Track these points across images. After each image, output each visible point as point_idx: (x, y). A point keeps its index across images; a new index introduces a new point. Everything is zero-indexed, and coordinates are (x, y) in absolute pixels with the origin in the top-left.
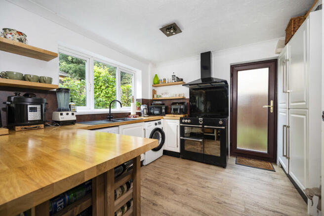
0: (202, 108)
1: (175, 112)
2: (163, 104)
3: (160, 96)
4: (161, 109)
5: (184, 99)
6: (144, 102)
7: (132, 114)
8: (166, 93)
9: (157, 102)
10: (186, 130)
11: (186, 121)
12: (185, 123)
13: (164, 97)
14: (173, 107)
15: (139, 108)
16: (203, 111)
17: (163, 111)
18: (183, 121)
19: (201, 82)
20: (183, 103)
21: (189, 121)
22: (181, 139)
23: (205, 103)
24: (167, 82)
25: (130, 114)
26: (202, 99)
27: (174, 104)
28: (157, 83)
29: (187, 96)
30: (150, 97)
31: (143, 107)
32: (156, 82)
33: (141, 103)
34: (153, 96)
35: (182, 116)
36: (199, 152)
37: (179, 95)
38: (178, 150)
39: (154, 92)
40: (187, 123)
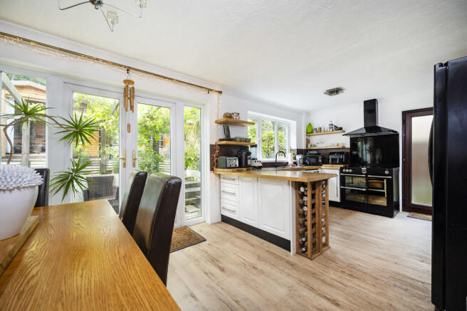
0: (368, 158)
1: (334, 162)
2: (319, 154)
3: (315, 146)
4: (318, 159)
5: (344, 148)
6: (299, 152)
7: (290, 163)
8: (322, 143)
9: (311, 152)
10: (348, 180)
11: (347, 171)
12: (346, 173)
13: (320, 146)
14: (331, 157)
15: (295, 158)
16: (369, 162)
17: (320, 161)
18: (344, 170)
19: (364, 131)
20: (342, 153)
21: (351, 171)
22: (341, 189)
23: (372, 151)
24: (323, 131)
25: (287, 163)
26: (368, 146)
27: (331, 154)
28: (311, 131)
29: (348, 145)
30: (304, 147)
31: (299, 157)
32: (309, 131)
33: (296, 153)
34: (307, 146)
35: (342, 166)
36: (362, 202)
37: (338, 145)
38: (338, 199)
39: (308, 141)
40: (349, 173)
